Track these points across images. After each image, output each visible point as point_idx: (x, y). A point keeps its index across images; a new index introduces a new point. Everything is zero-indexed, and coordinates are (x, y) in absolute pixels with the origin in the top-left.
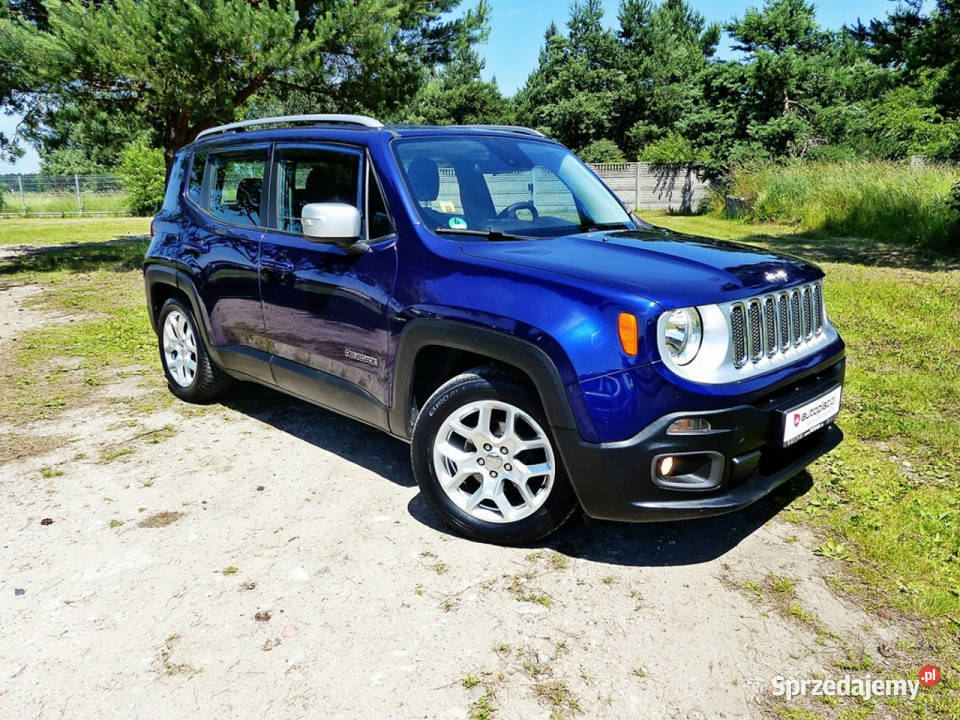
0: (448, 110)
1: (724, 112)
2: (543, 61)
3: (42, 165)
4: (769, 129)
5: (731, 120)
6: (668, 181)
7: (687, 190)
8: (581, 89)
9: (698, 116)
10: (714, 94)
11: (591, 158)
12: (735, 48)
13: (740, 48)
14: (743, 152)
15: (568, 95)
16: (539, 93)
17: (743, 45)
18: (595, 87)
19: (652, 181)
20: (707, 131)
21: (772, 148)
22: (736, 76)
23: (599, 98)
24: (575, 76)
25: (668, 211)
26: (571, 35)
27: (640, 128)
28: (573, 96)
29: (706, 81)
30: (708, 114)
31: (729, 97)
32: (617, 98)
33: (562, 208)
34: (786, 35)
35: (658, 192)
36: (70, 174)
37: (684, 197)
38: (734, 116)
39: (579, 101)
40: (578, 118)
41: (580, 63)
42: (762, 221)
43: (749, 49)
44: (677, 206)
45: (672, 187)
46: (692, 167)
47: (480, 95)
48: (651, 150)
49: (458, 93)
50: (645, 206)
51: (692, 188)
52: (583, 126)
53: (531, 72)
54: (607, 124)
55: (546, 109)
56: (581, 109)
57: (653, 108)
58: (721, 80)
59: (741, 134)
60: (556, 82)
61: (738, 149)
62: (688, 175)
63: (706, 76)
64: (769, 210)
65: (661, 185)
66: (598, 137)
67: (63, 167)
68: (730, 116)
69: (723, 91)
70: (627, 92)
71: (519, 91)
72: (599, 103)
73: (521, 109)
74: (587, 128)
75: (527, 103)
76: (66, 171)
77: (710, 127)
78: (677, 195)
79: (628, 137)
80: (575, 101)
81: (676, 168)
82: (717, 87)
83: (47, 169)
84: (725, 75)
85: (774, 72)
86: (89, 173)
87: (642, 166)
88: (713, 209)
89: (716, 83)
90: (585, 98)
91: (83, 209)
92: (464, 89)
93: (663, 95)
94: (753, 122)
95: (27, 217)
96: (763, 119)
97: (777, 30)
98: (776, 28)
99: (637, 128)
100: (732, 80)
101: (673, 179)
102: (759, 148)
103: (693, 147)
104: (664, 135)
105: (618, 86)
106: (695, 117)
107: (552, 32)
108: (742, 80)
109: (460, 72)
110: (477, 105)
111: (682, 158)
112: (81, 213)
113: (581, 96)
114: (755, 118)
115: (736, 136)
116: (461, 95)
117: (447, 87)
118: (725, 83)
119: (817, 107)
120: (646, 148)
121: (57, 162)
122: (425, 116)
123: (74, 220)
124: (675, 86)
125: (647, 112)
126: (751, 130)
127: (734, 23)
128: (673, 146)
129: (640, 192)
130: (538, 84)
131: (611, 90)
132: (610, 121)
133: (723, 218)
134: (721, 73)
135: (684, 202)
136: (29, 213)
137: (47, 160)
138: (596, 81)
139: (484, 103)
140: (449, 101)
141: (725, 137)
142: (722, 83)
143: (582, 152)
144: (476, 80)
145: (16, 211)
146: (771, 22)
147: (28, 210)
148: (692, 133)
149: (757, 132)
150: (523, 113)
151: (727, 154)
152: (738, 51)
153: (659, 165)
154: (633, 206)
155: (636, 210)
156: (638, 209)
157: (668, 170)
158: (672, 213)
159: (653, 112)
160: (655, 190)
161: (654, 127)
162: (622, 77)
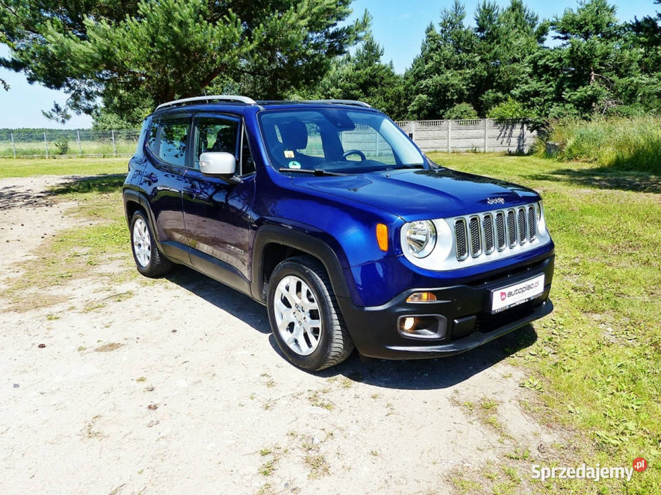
0: (358, 84)
1: (546, 83)
2: (423, 49)
3: (94, 123)
4: (579, 94)
5: (551, 89)
6: (508, 131)
7: (521, 138)
8: (448, 68)
9: (527, 86)
10: (539, 71)
11: (454, 116)
12: (555, 38)
13: (559, 37)
14: (559, 111)
15: (439, 72)
16: (420, 71)
17: (562, 36)
18: (459, 66)
19: (496, 132)
20: (534, 96)
21: (580, 108)
22: (555, 57)
23: (461, 74)
24: (444, 59)
25: (507, 152)
26: (442, 31)
27: (490, 94)
28: (443, 73)
29: (534, 62)
30: (534, 85)
31: (550, 72)
32: (473, 73)
33: (433, 150)
34: (593, 28)
35: (500, 140)
36: (110, 129)
37: (519, 143)
38: (554, 85)
39: (447, 77)
40: (445, 88)
41: (448, 50)
42: (569, 160)
43: (566, 38)
44: (514, 149)
45: (510, 136)
46: (525, 122)
47: (379, 73)
48: (496, 110)
49: (364, 72)
50: (491, 150)
51: (525, 137)
52: (449, 94)
53: (415, 57)
54: (466, 93)
55: (424, 82)
56: (448, 82)
57: (499, 81)
58: (544, 60)
59: (559, 99)
60: (431, 64)
61: (555, 109)
62: (522, 127)
63: (534, 58)
64: (575, 152)
65: (502, 135)
66: (459, 101)
67: (106, 125)
68: (551, 86)
69: (546, 68)
70: (481, 70)
71: (407, 70)
72: (460, 78)
73: (408, 82)
74: (452, 95)
75: (412, 79)
76: (108, 127)
77: (536, 93)
78: (514, 141)
79: (482, 102)
80: (444, 76)
81: (514, 122)
82: (541, 65)
83: (97, 126)
84: (548, 57)
85: (583, 54)
86: (122, 128)
87: (488, 122)
88: (537, 152)
89: (541, 63)
90: (450, 75)
91: (116, 152)
92: (368, 69)
93: (506, 72)
94: (567, 90)
95: (82, 157)
96: (574, 87)
97: (586, 24)
98: (586, 23)
99: (488, 95)
100: (553, 60)
101: (511, 130)
102: (571, 108)
103: (524, 108)
104: (506, 99)
105: (474, 65)
106: (525, 87)
107: (430, 29)
108: (560, 60)
109: (366, 58)
110: (377, 80)
111: (518, 115)
112: (115, 154)
113: (448, 74)
114: (569, 87)
115: (554, 100)
116: (366, 74)
117: (357, 69)
118: (547, 63)
119: (615, 78)
120: (493, 109)
121: (102, 121)
122: (342, 88)
123: (110, 159)
124: (515, 66)
125: (495, 84)
126: (565, 95)
127: (555, 20)
128: (511, 108)
129: (487, 140)
130: (419, 65)
131: (469, 69)
132: (468, 90)
133: (543, 158)
134: (545, 56)
135: (519, 146)
136: (83, 155)
137: (97, 120)
138: (459, 62)
139: (383, 78)
140: (358, 77)
141: (546, 101)
142: (545, 63)
143: (448, 112)
144: (377, 63)
145: (75, 153)
146: (582, 19)
147: (83, 152)
148: (524, 98)
149: (570, 97)
150: (409, 86)
151: (548, 112)
152: (558, 40)
153: (500, 120)
154: (482, 150)
155: (484, 152)
156: (486, 151)
157: (508, 124)
158: (510, 154)
159: (499, 83)
160: (498, 138)
161: (499, 94)
162: (477, 59)
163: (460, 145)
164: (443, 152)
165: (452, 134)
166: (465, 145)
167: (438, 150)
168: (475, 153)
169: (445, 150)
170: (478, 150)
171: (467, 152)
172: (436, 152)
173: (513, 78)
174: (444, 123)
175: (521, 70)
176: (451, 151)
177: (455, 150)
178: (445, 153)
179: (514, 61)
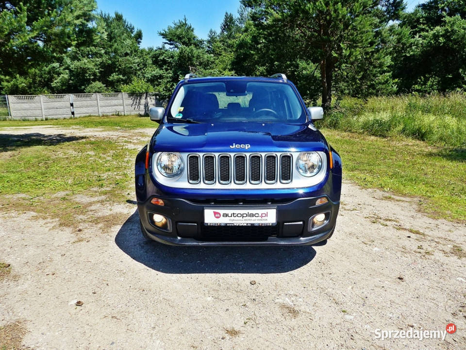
6: (138, 101)
7: (146, 105)
8: (84, 57)
10: (160, 63)
15: (77, 59)
19: (130, 101)
22: (169, 55)
23: (93, 61)
25: (139, 115)
28: (80, 60)
29: (155, 57)
31: (167, 64)
33: (88, 115)
35: (133, 107)
37: (145, 109)
38: (171, 73)
39: (84, 63)
40: (84, 71)
44: (142, 113)
45: (139, 104)
46: (148, 95)
48: (128, 87)
50: (129, 113)
51: (148, 104)
52: (87, 75)
56: (86, 66)
62: (146, 98)
63: (155, 55)
65: (135, 103)
66: (95, 80)
68: (169, 73)
72: (93, 64)
74: (89, 76)
78: (142, 107)
80: (82, 62)
81: (141, 95)
82: (161, 60)
87: (124, 95)
89: (161, 58)
90: (87, 61)
100: (168, 57)
101: (140, 100)
113: (85, 60)
118: (165, 58)
119: (203, 70)
129: (125, 107)
131: (98, 58)
134: (162, 54)
135: (146, 111)
138: (90, 53)
141: (169, 82)
143: (88, 87)
148: (154, 79)
153: (132, 94)
154: (123, 113)
155: (124, 115)
156: (126, 114)
157: (137, 96)
158: (141, 116)
159: (119, 69)
160: (132, 105)
161: (121, 76)
162: (103, 52)
163: (107, 111)
164: (95, 116)
165: (100, 103)
166: (111, 110)
167: (92, 114)
168: (118, 115)
169: (97, 114)
170: (120, 114)
171: (113, 115)
172: (90, 116)
173: (129, 66)
174: (94, 96)
175: (133, 61)
176: (101, 115)
177: (104, 114)
178: (97, 116)
179: (126, 54)
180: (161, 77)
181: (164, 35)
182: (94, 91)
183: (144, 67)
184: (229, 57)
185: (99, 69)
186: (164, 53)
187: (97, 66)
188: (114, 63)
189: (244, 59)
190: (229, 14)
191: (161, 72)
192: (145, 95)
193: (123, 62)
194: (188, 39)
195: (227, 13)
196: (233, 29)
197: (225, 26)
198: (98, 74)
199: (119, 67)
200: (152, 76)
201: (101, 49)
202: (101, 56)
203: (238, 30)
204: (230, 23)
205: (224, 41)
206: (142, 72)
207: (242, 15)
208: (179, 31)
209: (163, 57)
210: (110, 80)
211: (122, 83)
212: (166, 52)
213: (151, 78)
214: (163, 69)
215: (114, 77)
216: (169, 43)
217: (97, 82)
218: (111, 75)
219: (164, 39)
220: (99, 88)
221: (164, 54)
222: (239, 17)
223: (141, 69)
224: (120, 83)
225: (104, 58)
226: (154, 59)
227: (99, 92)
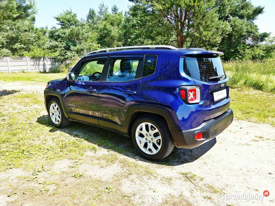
6: (38, 62)
7: (44, 65)
19: (32, 63)
25: (39, 72)
37: (44, 67)
44: (42, 71)
45: (39, 65)
46: (45, 59)
50: (31, 71)
51: (46, 65)
62: (44, 61)
65: (35, 64)
78: (41, 67)
81: (39, 58)
87: (28, 58)
129: (29, 66)
131: (5, 32)
135: (44, 69)
153: (33, 58)
154: (27, 71)
155: (28, 72)
157: (37, 59)
159: (21, 40)
160: (33, 66)
161: (23, 46)
162: (8, 28)
163: (15, 69)
164: (6, 73)
165: (10, 64)
166: (17, 69)
167: (3, 72)
168: (24, 72)
169: (8, 72)
170: (25, 71)
171: (20, 72)
173: (28, 39)
174: (5, 58)
175: (31, 36)
176: (10, 72)
177: (13, 71)
178: (8, 73)
179: (26, 31)
180: (57, 47)
181: (58, 19)
182: (3, 55)
183: (38, 40)
184: (95, 35)
185: (5, 40)
186: (58, 30)
187: (5, 38)
188: (17, 37)
189: (105, 37)
190: (92, 9)
191: (57, 43)
192: (43, 58)
193: (24, 36)
194: (74, 22)
195: (90, 8)
196: (95, 19)
197: (89, 16)
198: (5, 44)
199: (21, 39)
200: (50, 46)
201: (7, 26)
202: (7, 31)
203: (99, 18)
204: (93, 14)
205: (90, 26)
206: (37, 43)
207: (101, 10)
208: (68, 17)
209: (58, 33)
210: (14, 48)
211: (23, 50)
212: (60, 30)
213: (50, 48)
214: (58, 42)
215: (17, 46)
216: (61, 24)
217: (5, 49)
218: (15, 45)
219: (58, 21)
220: (7, 53)
221: (59, 32)
222: (100, 11)
223: (36, 41)
224: (22, 50)
225: (9, 33)
226: (51, 34)
227: (7, 56)
